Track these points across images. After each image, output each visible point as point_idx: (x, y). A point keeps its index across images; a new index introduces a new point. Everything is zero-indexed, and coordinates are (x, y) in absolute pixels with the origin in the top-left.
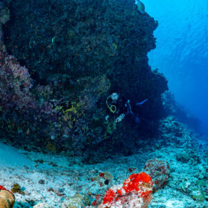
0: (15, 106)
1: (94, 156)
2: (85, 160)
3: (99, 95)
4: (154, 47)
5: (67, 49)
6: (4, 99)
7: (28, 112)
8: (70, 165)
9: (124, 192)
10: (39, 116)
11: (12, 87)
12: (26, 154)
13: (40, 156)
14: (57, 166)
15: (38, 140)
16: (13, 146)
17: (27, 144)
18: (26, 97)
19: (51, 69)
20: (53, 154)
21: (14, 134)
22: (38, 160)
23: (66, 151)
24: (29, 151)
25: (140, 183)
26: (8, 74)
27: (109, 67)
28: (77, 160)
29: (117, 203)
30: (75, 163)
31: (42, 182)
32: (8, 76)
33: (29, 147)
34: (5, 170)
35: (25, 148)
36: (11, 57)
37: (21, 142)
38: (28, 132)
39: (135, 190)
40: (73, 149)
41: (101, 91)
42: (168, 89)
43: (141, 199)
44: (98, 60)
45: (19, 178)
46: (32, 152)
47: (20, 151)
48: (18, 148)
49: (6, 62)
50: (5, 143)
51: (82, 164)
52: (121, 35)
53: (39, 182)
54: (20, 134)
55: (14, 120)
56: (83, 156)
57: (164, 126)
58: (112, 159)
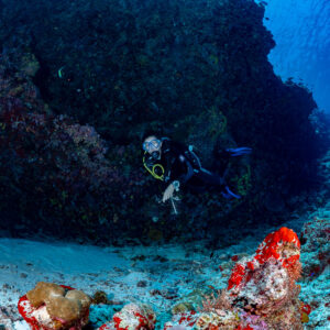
0: (88, 185)
1: (224, 235)
2: (211, 243)
3: (213, 139)
4: (273, 44)
5: (145, 84)
6: (68, 179)
7: (110, 189)
8: (187, 256)
9: (256, 264)
10: (128, 192)
11: (76, 159)
12: (117, 252)
13: (140, 251)
14: (167, 260)
15: (134, 228)
16: (96, 245)
17: (117, 237)
18: (102, 168)
19: (130, 118)
20: (159, 244)
21: (93, 228)
22: (137, 257)
23: (179, 236)
24: (122, 246)
25: (280, 245)
26: (66, 142)
27: (217, 94)
28: (198, 246)
29: (249, 284)
30: (196, 251)
31: (142, 284)
32: (66, 146)
33: (120, 242)
34: (83, 278)
35: (115, 244)
36: (61, 118)
37: (107, 237)
38: (116, 219)
39: (272, 257)
40: (190, 230)
41: (214, 132)
42: (316, 106)
43: (283, 271)
44: (197, 87)
45: (106, 284)
46: (126, 248)
47: (107, 249)
48: (104, 246)
49: (57, 126)
50: (81, 243)
51: (206, 250)
52: (218, 40)
53: (138, 286)
54: (104, 224)
55: (91, 205)
56: (206, 237)
57: (324, 167)
58: (253, 235)
